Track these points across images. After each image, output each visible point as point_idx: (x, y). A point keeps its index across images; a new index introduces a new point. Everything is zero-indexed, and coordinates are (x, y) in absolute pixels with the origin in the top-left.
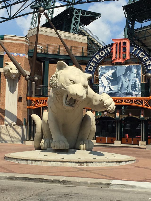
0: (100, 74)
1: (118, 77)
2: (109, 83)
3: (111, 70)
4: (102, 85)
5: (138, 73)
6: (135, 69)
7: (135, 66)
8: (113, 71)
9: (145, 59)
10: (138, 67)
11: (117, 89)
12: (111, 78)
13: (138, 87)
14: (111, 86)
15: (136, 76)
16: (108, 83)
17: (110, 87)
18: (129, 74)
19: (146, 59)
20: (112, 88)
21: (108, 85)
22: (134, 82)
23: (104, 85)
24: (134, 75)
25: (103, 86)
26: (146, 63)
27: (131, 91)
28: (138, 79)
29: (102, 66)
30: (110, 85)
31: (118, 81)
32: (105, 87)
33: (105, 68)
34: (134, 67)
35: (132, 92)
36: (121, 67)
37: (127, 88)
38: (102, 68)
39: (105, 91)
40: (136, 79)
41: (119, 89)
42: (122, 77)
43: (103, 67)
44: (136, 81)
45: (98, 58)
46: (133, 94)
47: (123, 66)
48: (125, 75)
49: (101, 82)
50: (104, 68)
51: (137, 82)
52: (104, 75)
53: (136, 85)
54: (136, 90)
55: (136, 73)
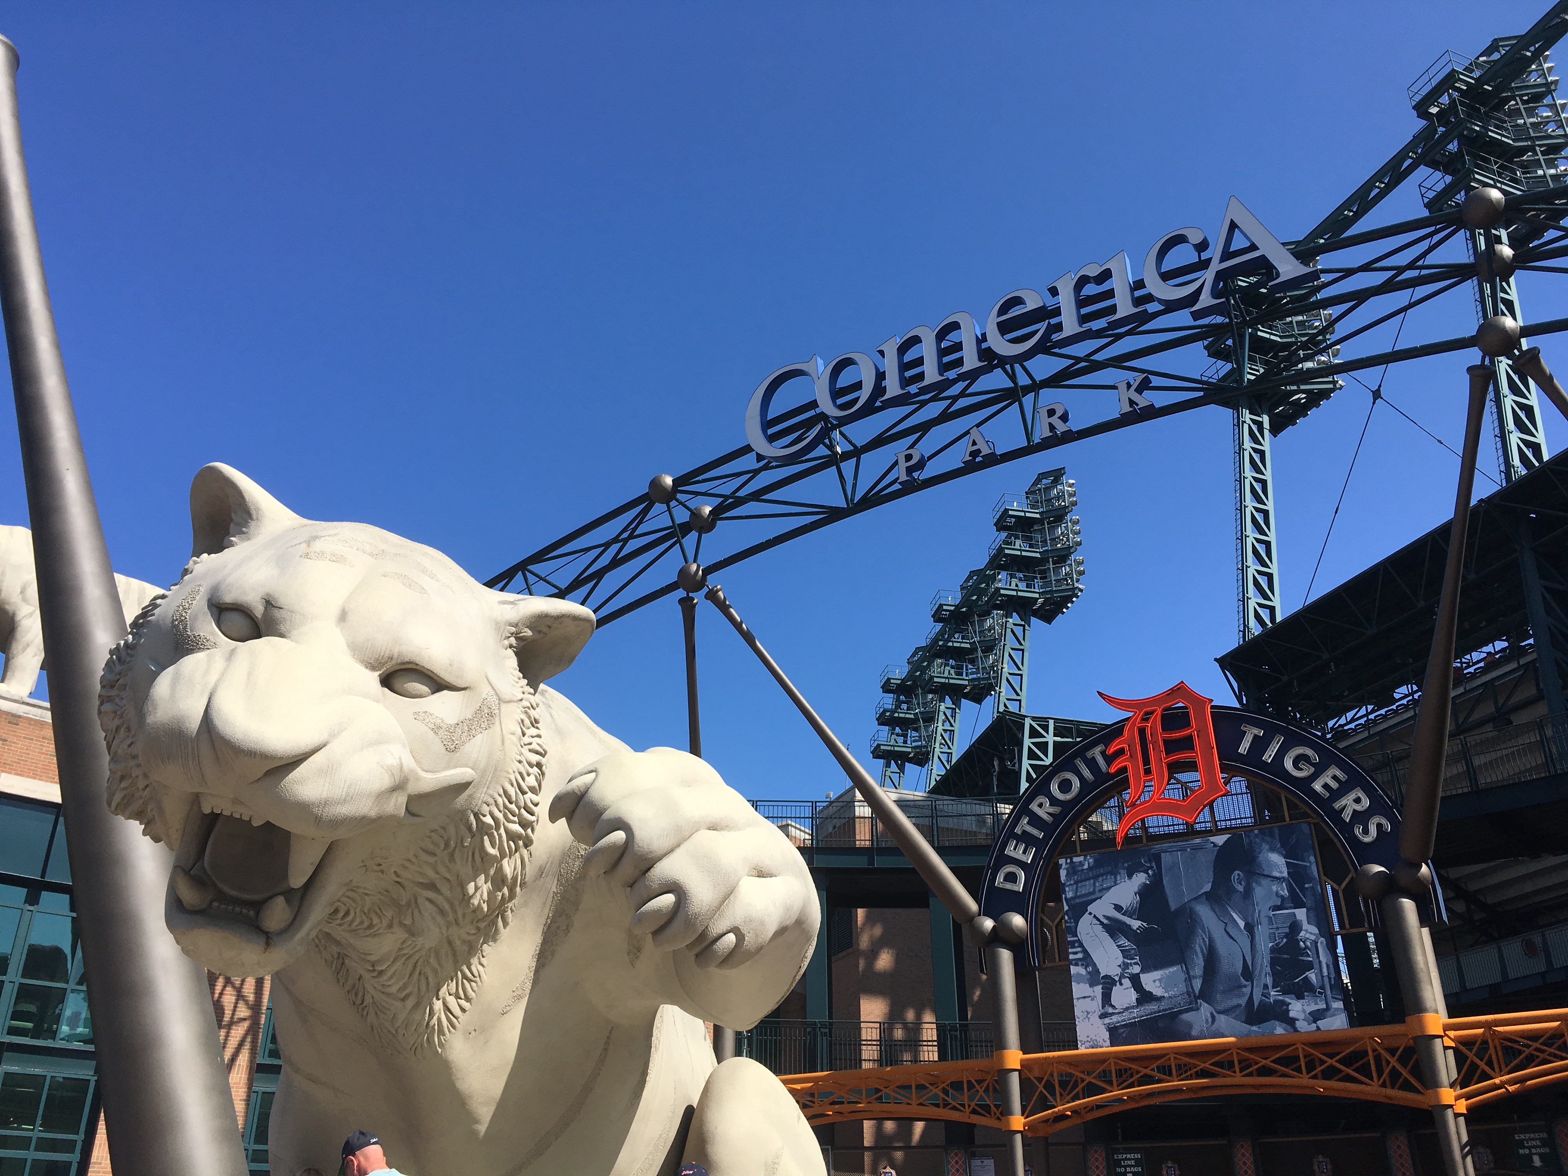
0: (1066, 908)
1: (1177, 911)
2: (1125, 953)
3: (1130, 876)
4: (1090, 969)
5: (1297, 875)
6: (1272, 849)
7: (1272, 835)
8: (1140, 878)
10: (1294, 838)
11: (1182, 987)
12: (1136, 924)
13: (1316, 965)
14: (1143, 971)
15: (1286, 893)
16: (1121, 959)
17: (1136, 981)
18: (1240, 888)
19: (1334, 785)
20: (1151, 981)
21: (1125, 966)
22: (1286, 935)
23: (1097, 971)
24: (1274, 888)
25: (1094, 977)
26: (1337, 806)
27: (1274, 994)
28: (1304, 910)
29: (1075, 859)
30: (1136, 969)
31: (1182, 939)
32: (1108, 983)
33: (1090, 868)
35: (1283, 1003)
36: (1183, 850)
37: (1248, 973)
38: (1073, 870)
39: (1110, 1010)
40: (1294, 914)
41: (1197, 984)
42: (1204, 912)
43: (1081, 864)
44: (1295, 927)
45: (1045, 817)
46: (1292, 1014)
47: (1198, 841)
48: (1221, 893)
49: (1080, 956)
50: (1086, 867)
51: (1302, 934)
52: (1090, 908)
53: (1303, 952)
54: (1309, 987)
55: (1285, 874)
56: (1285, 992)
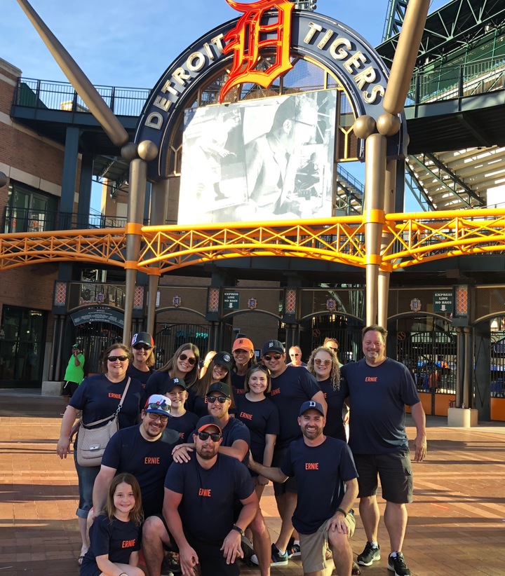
1: (248, 145)
3: (225, 119)
5: (322, 124)
7: (313, 97)
8: (231, 123)
9: (352, 66)
10: (326, 99)
11: (242, 191)
12: (223, 152)
13: (321, 180)
17: (216, 186)
18: (288, 131)
19: (357, 65)
26: (356, 78)
27: (294, 197)
28: (322, 145)
31: (247, 162)
34: (310, 99)
35: (297, 202)
36: (259, 105)
37: (280, 184)
38: (192, 117)
40: (315, 148)
41: (251, 190)
44: (314, 156)
47: (268, 100)
48: (275, 133)
53: (314, 171)
54: (314, 193)
55: (316, 123)
56: (299, 196)
